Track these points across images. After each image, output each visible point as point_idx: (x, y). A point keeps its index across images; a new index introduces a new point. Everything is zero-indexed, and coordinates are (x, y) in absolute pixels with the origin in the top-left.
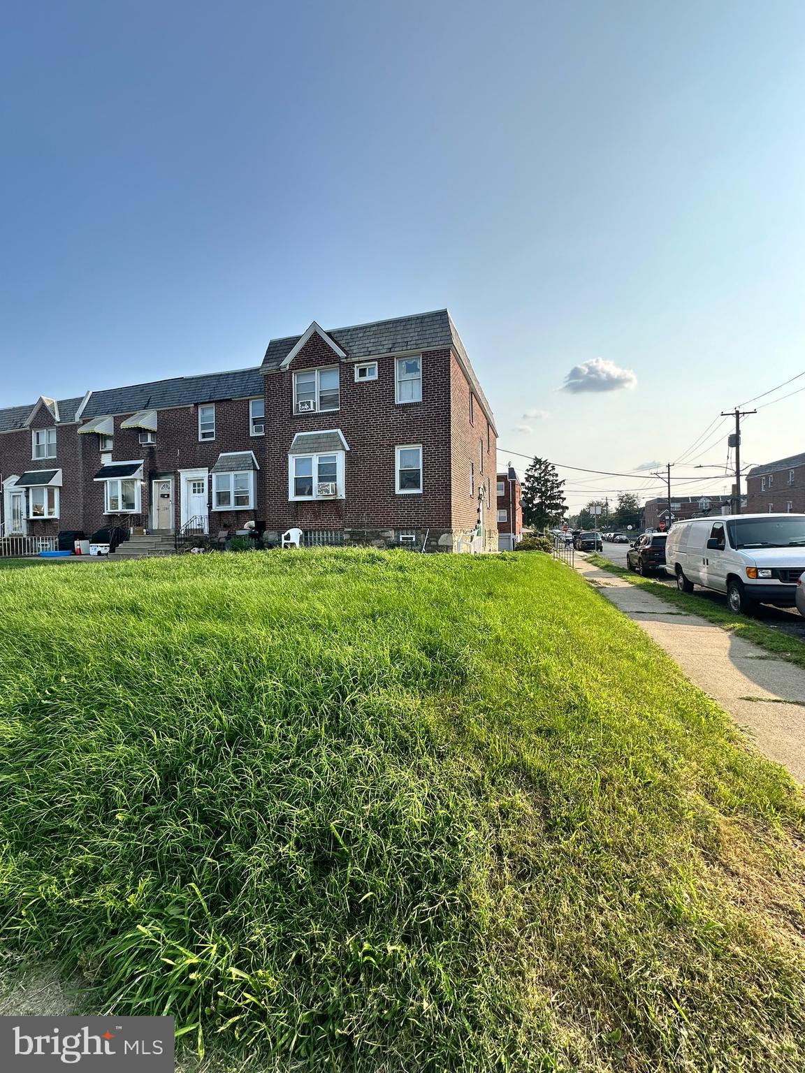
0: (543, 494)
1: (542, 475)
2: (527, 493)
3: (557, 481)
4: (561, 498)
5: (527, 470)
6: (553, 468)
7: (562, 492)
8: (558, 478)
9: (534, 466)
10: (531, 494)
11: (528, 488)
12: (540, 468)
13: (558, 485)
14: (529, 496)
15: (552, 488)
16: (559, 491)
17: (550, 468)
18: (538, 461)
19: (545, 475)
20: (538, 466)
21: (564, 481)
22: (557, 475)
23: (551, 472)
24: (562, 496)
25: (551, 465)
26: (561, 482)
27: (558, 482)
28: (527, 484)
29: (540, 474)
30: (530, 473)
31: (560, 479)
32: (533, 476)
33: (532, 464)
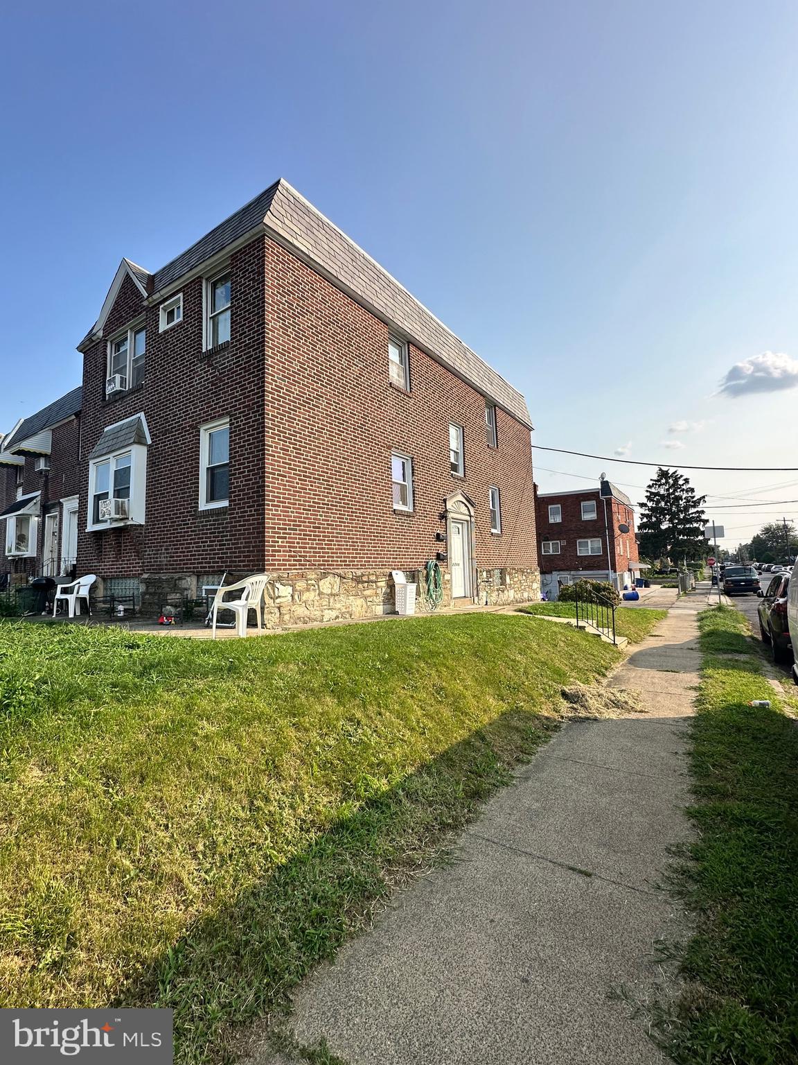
0: (674, 516)
1: (671, 491)
2: (651, 515)
3: (693, 497)
4: (701, 520)
5: (649, 487)
6: (687, 481)
7: (703, 512)
8: (694, 494)
9: (658, 481)
10: (655, 517)
11: (652, 509)
12: (667, 482)
13: (696, 504)
14: (654, 519)
15: (686, 509)
16: (697, 512)
17: (681, 482)
18: (663, 474)
19: (675, 491)
20: (663, 481)
21: (704, 497)
22: (692, 490)
23: (684, 487)
24: (704, 517)
25: (683, 478)
26: (700, 499)
27: (695, 499)
28: (650, 504)
29: (668, 490)
30: (653, 490)
31: (697, 495)
32: (657, 494)
33: (655, 477)
